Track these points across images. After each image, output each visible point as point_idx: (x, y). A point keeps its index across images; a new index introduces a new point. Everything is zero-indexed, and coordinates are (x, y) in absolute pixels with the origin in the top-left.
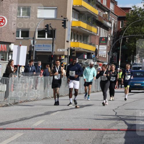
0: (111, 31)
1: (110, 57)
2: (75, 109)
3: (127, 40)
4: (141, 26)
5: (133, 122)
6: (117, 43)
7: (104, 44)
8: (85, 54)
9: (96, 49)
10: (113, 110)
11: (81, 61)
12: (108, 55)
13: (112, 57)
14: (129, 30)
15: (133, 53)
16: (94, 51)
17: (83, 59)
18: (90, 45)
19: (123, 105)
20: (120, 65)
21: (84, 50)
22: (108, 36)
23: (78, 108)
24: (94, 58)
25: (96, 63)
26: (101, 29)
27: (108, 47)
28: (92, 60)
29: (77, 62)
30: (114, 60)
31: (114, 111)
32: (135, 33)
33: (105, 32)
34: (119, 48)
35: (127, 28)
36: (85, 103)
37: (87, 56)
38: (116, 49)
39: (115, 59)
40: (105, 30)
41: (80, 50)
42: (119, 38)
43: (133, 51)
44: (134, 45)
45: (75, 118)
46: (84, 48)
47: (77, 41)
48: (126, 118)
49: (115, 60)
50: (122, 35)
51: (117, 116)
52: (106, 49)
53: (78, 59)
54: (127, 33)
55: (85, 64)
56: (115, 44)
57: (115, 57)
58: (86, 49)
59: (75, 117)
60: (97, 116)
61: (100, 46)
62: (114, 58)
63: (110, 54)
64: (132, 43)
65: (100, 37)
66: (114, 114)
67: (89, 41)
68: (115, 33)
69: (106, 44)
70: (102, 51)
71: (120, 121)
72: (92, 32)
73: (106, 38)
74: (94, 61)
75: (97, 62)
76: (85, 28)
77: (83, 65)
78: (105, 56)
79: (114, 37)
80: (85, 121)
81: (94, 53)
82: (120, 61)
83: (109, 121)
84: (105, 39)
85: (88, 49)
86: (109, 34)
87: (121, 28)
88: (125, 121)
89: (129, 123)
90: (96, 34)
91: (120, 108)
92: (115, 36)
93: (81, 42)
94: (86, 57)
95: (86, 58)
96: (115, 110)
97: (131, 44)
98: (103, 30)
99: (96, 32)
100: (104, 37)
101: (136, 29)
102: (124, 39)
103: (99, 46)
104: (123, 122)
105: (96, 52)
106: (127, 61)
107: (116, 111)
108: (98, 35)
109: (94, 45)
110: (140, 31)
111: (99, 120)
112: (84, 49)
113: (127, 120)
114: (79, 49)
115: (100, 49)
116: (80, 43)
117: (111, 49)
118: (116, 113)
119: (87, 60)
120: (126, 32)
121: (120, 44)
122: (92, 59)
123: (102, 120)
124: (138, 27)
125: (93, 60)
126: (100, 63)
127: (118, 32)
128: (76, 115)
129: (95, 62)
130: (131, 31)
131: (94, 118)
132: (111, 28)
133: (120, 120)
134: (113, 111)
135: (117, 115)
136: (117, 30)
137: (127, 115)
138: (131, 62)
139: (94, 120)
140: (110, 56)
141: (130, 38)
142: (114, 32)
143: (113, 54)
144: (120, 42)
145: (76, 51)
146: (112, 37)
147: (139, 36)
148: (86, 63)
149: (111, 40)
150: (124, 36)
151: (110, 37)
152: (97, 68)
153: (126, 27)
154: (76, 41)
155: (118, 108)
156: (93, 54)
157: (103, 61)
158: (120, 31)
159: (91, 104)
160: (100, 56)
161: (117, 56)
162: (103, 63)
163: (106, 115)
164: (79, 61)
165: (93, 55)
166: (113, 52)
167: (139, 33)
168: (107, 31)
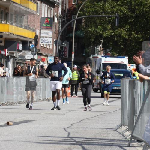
0: (59, 8)
1: (59, 48)
2: (5, 127)
3: (83, 22)
4: (105, 2)
5: (95, 148)
6: (69, 27)
7: (49, 28)
8: (19, 43)
9: (36, 36)
10: (64, 129)
11: (14, 53)
12: (54, 45)
13: (62, 48)
14: (87, 7)
15: (93, 42)
16: (32, 39)
17: (16, 51)
18: (27, 29)
19: (79, 122)
20: (73, 60)
21: (16, 37)
22: (53, 16)
23: (11, 125)
24: (33, 48)
25: (36, 57)
26: (43, 4)
27: (55, 33)
28: (30, 52)
29: (7, 56)
30: (64, 53)
31: (66, 131)
32: (95, 12)
33: (49, 10)
34: (71, 35)
35: (83, 5)
36: (20, 119)
37: (22, 46)
38: (67, 36)
39: (66, 51)
40: (50, 7)
41: (11, 36)
42: (71, 20)
43: (93, 40)
44: (94, 31)
45: (5, 141)
46: (16, 34)
47: (6, 23)
48: (84, 141)
49: (66, 53)
50: (76, 15)
51: (70, 138)
52: (51, 36)
53: (8, 50)
54: (84, 11)
55: (20, 59)
56: (65, 29)
57: (65, 48)
58: (21, 35)
59: (5, 139)
60: (40, 137)
61: (42, 31)
62: (64, 50)
63: (58, 44)
64: (92, 27)
65: (42, 18)
66: (66, 135)
67: (24, 24)
68: (65, 11)
69: (51, 28)
70: (46, 39)
71: (75, 146)
72: (28, 9)
73: (50, 18)
74: (33, 54)
75: (38, 55)
76: (17, 2)
77: (16, 60)
78: (50, 47)
79: (63, 18)
80: (20, 145)
81: (33, 41)
82: (73, 55)
83: (59, 145)
84: (49, 20)
85: (24, 36)
86: (56, 14)
87: (73, 3)
88: (83, 145)
89: (89, 149)
90: (35, 13)
91: (74, 126)
92: (64, 16)
93: (12, 24)
94: (20, 47)
95: (21, 49)
96: (67, 129)
97: (90, 29)
98: (46, 6)
99: (35, 10)
100: (48, 18)
101: (97, 6)
102: (79, 22)
103: (40, 31)
104: (80, 147)
105: (36, 40)
106: (84, 54)
107: (69, 130)
108: (38, 14)
109: (32, 30)
110: (104, 9)
111: (42, 144)
112: (18, 36)
113: (86, 144)
114: (9, 35)
115: (42, 35)
116: (10, 25)
117: (60, 37)
118: (69, 133)
119: (22, 52)
120: (82, 10)
121: (73, 28)
122: (30, 50)
123: (48, 145)
124: (99, 3)
125: (32, 52)
126: (43, 57)
127: (69, 10)
128: (6, 136)
129: (35, 55)
130: (90, 9)
131: (35, 141)
132: (58, 4)
133: (74, 144)
134: (64, 131)
135: (70, 136)
136: (67, 7)
137: (85, 137)
138: (89, 56)
139: (35, 144)
140: (58, 46)
141: (89, 20)
142: (62, 10)
143: (62, 44)
144: (72, 26)
145: (5, 38)
146: (60, 17)
147: (103, 17)
148: (21, 56)
149: (59, 23)
150: (78, 17)
151: (57, 17)
152: (39, 65)
153: (82, 3)
154: (4, 22)
155: (72, 127)
156: (31, 42)
157: (47, 54)
158: (72, 8)
159: (30, 119)
160: (42, 46)
161: (68, 46)
162: (48, 56)
163: (54, 136)
164: (9, 53)
165: (31, 44)
166: (63, 40)
167: (102, 13)
168: (52, 8)
